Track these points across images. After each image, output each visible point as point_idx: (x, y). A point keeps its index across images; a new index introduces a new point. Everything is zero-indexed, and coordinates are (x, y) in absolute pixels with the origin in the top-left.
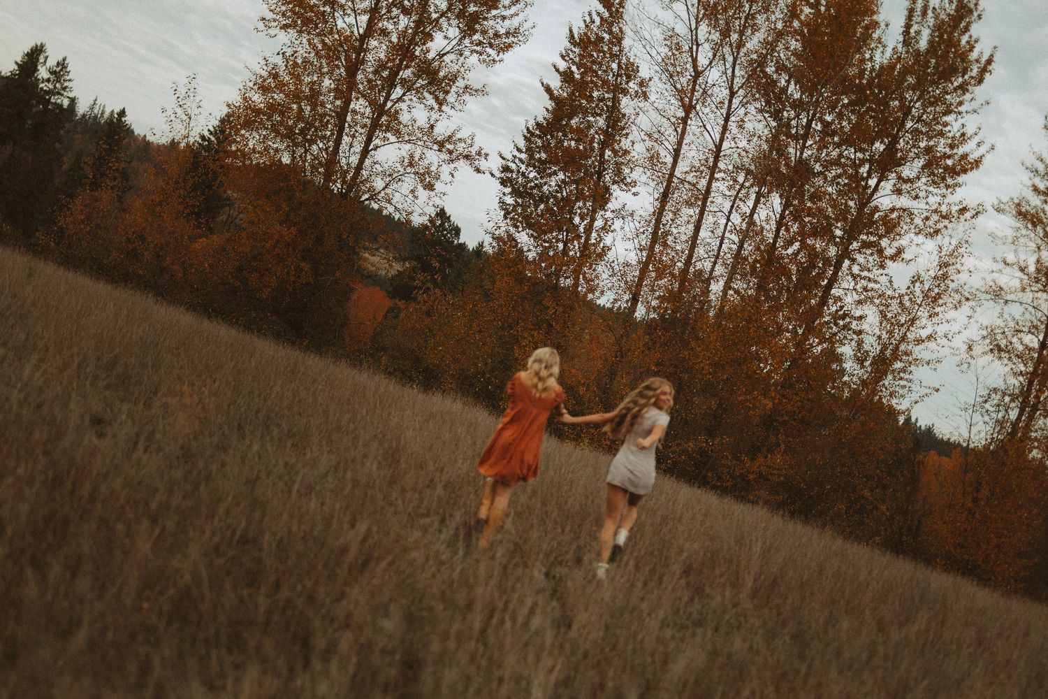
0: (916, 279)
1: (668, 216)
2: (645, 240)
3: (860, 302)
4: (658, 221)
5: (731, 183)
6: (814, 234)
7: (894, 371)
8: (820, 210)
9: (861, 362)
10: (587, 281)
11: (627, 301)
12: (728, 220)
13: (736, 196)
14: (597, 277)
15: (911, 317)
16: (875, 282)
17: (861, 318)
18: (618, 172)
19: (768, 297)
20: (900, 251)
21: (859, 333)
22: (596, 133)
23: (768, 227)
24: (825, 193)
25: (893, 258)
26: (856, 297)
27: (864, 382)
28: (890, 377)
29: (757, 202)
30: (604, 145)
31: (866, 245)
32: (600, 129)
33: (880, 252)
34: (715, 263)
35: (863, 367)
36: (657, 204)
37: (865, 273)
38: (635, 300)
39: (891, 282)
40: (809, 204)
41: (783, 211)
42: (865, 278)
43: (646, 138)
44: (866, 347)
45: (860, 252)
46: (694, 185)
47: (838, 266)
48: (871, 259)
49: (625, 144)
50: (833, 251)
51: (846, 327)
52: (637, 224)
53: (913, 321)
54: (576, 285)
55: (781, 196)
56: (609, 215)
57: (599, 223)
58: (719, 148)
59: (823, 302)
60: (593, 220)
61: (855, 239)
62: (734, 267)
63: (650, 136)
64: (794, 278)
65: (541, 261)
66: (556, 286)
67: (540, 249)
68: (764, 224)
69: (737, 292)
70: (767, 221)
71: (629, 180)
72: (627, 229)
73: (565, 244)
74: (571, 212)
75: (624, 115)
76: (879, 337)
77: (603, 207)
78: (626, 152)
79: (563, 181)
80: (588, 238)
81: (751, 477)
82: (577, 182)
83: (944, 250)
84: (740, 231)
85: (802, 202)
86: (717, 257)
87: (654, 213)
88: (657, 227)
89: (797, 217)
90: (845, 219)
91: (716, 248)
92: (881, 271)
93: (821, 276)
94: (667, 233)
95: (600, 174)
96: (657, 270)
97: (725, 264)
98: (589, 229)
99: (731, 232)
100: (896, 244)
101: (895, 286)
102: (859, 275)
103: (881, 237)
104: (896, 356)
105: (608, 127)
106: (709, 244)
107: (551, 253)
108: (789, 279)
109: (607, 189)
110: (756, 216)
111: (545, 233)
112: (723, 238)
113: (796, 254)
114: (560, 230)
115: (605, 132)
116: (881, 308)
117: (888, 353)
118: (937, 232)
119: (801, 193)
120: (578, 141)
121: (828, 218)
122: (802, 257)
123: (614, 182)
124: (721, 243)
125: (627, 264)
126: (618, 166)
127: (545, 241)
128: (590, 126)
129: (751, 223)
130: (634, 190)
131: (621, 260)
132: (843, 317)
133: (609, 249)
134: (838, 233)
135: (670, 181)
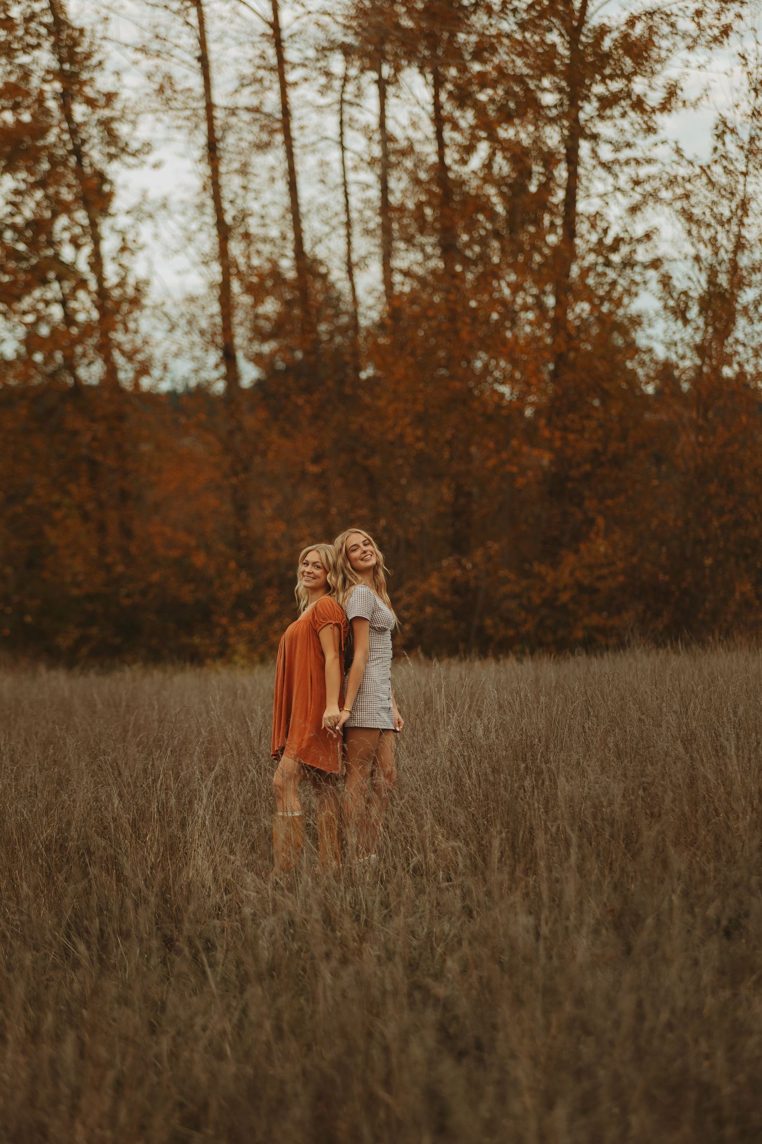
0: (723, 129)
1: (231, 184)
2: (208, 241)
3: (634, 210)
4: (217, 198)
5: (323, 80)
6: (507, 117)
7: (745, 309)
8: (499, 69)
9: (680, 313)
10: (130, 357)
11: (217, 366)
12: (343, 149)
13: (342, 101)
14: (146, 342)
15: (737, 199)
16: (649, 161)
17: (648, 236)
18: (111, 138)
19: (467, 262)
20: (672, 92)
21: (656, 264)
22: (44, 81)
23: (417, 135)
24: (499, 36)
25: (665, 107)
26: (625, 202)
27: (701, 350)
28: (741, 322)
29: (383, 96)
30: (66, 99)
31: (607, 102)
32: (48, 72)
33: (639, 105)
34: (349, 235)
35: (686, 322)
36: (205, 169)
37: (625, 154)
38: (229, 357)
39: (678, 151)
40: (476, 67)
41: (436, 96)
42: (627, 163)
43: (139, 56)
44: (679, 284)
45: (601, 117)
46: (257, 110)
47: (573, 160)
48: (625, 123)
49: (103, 82)
50: (553, 137)
51: (629, 263)
52: (181, 219)
53: (744, 205)
54: (112, 370)
55: (422, 72)
56: (123, 221)
57: (109, 245)
58: (275, 25)
59: (570, 232)
60: (97, 240)
61: (587, 98)
62: (386, 229)
63: (143, 50)
64: (500, 209)
65: (30, 352)
66: (79, 388)
67: (21, 332)
68: (411, 133)
69: (407, 274)
70: (414, 125)
71: (134, 145)
72: (165, 234)
73: (64, 303)
74: (51, 243)
75: (82, 31)
76: (697, 259)
77: (105, 211)
78: (110, 97)
79: (17, 192)
80: (101, 279)
81: (565, 597)
82: (41, 184)
83: (751, 59)
84: (372, 162)
85: (463, 69)
86: (348, 224)
87: (205, 188)
88: (219, 211)
89: (463, 98)
90: (552, 70)
91: (340, 208)
92: (652, 138)
93: (546, 188)
94: (244, 215)
95: (78, 152)
96: (249, 289)
97: (367, 232)
98: (96, 263)
99: (355, 168)
100: (660, 81)
101: (688, 154)
102: (616, 161)
103: (629, 79)
104: (738, 281)
105: (61, 61)
106: (326, 207)
107: (44, 331)
108: (492, 215)
109: (101, 177)
110: (390, 125)
111: (19, 299)
112: (345, 184)
113: (488, 165)
114: (45, 282)
115: (60, 75)
116: (678, 205)
117: (723, 280)
118: (726, 31)
119: (455, 54)
120: (15, 107)
121: (520, 79)
122: (502, 165)
123: (111, 157)
124: (346, 194)
125: (192, 299)
126: (106, 124)
127: (24, 313)
128: (26, 74)
129: (387, 138)
130: (152, 158)
131: (178, 296)
132: (614, 248)
133: (147, 283)
134: (549, 99)
135: (210, 119)
